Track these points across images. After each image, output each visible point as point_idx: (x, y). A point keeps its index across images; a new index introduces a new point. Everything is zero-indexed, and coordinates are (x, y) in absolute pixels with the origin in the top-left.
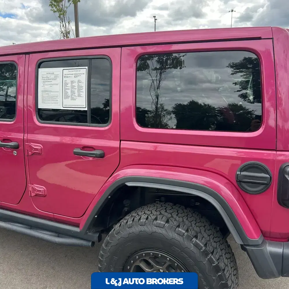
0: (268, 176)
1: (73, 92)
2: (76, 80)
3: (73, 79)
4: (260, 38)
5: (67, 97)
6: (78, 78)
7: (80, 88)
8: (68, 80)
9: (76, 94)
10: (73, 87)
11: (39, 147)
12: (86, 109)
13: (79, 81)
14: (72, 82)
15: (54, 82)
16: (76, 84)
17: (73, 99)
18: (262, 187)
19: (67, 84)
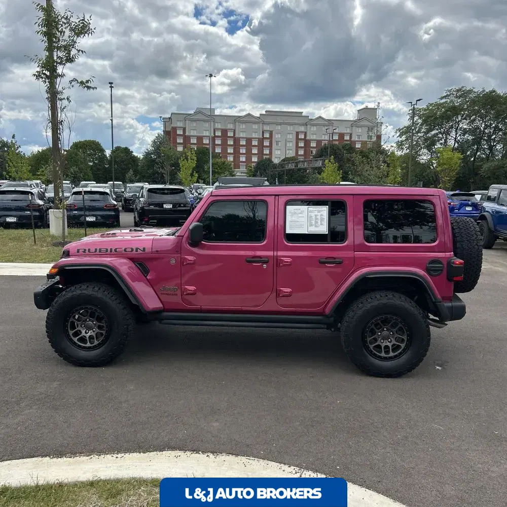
0: (442, 265)
1: (316, 222)
2: (319, 214)
3: (317, 213)
4: (433, 195)
5: (311, 225)
6: (321, 213)
7: (322, 220)
8: (313, 214)
9: (319, 223)
10: (317, 219)
11: (289, 260)
12: (327, 233)
13: (321, 215)
14: (316, 216)
15: (300, 215)
16: (319, 217)
17: (316, 226)
18: (440, 272)
19: (311, 217)
